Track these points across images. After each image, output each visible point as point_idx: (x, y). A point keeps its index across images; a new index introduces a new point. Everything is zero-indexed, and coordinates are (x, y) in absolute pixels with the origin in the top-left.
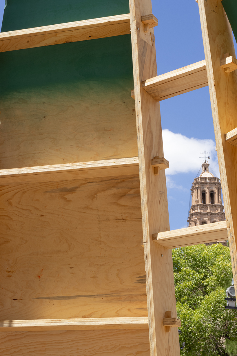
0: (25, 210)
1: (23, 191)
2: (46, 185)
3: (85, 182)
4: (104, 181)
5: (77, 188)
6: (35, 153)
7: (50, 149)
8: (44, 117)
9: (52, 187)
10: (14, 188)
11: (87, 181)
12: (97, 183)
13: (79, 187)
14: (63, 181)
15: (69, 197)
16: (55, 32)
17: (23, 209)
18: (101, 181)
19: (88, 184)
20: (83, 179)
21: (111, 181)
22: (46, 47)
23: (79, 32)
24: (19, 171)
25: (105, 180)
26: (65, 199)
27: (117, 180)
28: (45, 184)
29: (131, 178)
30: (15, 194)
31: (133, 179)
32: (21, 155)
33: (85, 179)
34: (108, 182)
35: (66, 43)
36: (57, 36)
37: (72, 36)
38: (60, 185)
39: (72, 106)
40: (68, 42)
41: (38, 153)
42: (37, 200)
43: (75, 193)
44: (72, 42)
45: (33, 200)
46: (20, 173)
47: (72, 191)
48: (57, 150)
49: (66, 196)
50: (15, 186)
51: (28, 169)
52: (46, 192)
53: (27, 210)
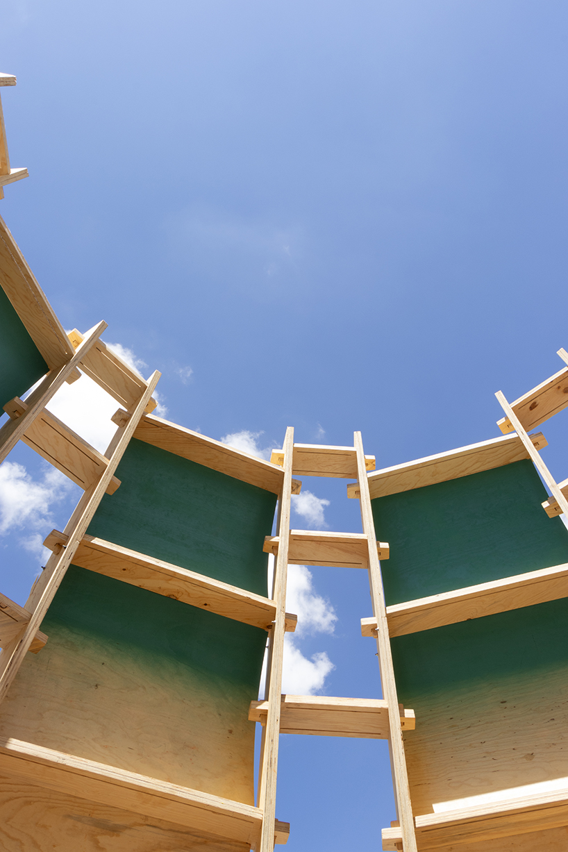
0: (13, 839)
1: (29, 799)
2: (74, 802)
3: (142, 822)
4: (174, 831)
5: (126, 827)
6: (67, 738)
7: (93, 740)
8: (96, 686)
9: (83, 811)
10: (13, 786)
11: (148, 822)
12: (162, 831)
13: (130, 828)
14: (107, 806)
15: (104, 840)
16: (174, 575)
17: (9, 836)
18: (170, 830)
19: (146, 827)
20: (141, 815)
21: (186, 835)
22: (139, 589)
23: (201, 592)
24: (59, 758)
25: (176, 829)
26: (97, 842)
27: (196, 838)
28: (73, 799)
29: (218, 841)
30: (11, 799)
31: (222, 845)
32: (41, 732)
33: (146, 816)
34: (180, 835)
35: (168, 598)
36: (170, 582)
37: (186, 591)
38: (99, 812)
39: (144, 688)
40: (172, 597)
41: (72, 740)
42: (44, 826)
43: (118, 835)
44: (176, 600)
45: (37, 824)
46: (60, 761)
47: (115, 830)
48: (106, 747)
49: (99, 838)
50: (18, 784)
51: (77, 761)
52: (69, 816)
53: (17, 840)
